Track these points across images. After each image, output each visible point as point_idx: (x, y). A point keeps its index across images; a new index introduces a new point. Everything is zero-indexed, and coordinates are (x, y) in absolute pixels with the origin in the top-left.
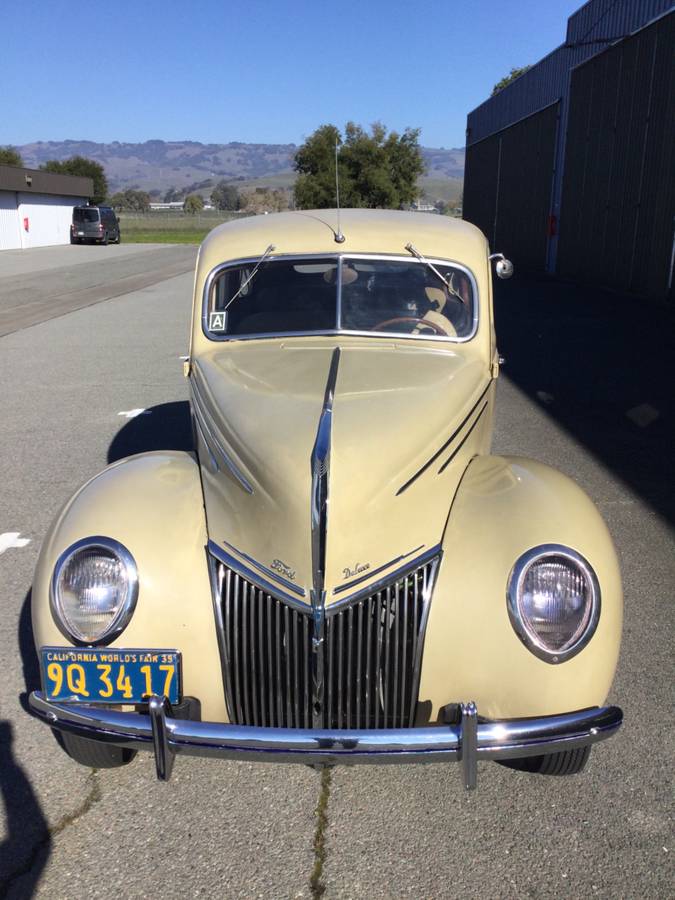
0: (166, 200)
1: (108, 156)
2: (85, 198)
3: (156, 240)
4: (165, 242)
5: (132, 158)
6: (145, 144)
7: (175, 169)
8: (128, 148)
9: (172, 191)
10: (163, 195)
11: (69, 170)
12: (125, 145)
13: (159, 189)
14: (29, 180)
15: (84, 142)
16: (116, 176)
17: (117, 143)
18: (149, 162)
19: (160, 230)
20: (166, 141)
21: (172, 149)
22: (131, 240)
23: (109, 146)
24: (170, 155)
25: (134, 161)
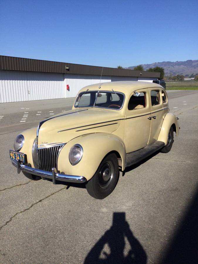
0: (190, 77)
1: (175, 65)
2: (157, 78)
3: (177, 89)
4: (179, 90)
5: (181, 65)
6: (186, 62)
7: (195, 68)
8: (181, 63)
9: (193, 75)
10: (190, 76)
11: (154, 70)
12: (180, 62)
13: (188, 74)
14: (141, 74)
15: (168, 62)
16: (176, 71)
17: (178, 61)
18: (187, 66)
19: (180, 86)
20: (193, 60)
21: (194, 62)
22: (169, 89)
23: (175, 62)
24: (194, 64)
25: (182, 67)
